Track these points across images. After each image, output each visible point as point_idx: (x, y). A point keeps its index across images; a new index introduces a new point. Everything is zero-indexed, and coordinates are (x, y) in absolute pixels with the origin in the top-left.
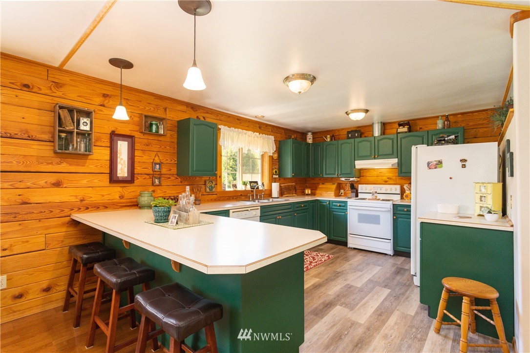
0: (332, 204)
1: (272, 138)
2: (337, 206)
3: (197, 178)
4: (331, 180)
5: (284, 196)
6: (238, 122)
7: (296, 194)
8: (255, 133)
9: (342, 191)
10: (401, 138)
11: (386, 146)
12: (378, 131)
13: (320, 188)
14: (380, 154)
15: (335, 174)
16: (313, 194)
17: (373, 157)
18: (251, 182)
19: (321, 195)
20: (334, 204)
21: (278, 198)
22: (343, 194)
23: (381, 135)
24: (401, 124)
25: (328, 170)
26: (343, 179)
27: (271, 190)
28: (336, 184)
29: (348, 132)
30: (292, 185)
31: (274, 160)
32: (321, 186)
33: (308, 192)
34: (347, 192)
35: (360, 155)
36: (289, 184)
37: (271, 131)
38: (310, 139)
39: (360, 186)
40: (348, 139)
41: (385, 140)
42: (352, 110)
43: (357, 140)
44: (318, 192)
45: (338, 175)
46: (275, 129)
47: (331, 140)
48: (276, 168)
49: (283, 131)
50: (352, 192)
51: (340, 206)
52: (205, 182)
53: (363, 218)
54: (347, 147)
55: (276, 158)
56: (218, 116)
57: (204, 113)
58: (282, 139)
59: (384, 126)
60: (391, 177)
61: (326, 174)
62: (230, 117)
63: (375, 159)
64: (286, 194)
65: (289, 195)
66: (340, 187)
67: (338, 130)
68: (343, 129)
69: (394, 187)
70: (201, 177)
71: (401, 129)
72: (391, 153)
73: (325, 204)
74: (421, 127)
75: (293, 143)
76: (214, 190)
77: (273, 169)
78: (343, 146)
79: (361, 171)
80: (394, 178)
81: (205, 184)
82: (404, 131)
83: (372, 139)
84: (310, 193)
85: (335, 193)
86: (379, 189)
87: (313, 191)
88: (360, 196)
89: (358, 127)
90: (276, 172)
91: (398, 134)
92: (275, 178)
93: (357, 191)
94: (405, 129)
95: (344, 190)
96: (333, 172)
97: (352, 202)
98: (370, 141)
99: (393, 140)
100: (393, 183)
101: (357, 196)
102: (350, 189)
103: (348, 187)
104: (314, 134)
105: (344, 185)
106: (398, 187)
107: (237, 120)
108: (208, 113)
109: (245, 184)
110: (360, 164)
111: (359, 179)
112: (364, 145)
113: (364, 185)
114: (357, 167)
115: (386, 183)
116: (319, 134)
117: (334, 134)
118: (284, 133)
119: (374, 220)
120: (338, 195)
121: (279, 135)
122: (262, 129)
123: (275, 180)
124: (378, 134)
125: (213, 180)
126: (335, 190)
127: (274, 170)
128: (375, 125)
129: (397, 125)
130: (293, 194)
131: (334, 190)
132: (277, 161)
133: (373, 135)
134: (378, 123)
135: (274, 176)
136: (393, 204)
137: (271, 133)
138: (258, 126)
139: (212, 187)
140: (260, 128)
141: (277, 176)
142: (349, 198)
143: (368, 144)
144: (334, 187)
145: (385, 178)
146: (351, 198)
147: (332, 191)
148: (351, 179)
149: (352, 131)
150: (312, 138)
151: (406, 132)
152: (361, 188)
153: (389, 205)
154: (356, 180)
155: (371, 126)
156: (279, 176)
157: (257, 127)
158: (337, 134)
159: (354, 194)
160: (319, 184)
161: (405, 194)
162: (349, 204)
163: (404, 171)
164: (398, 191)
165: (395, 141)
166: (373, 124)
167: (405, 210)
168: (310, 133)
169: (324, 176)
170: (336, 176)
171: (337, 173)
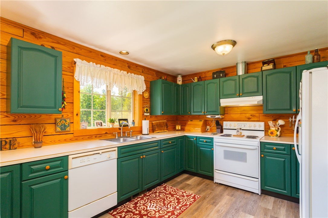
0: (199, 140)
1: (142, 78)
2: (204, 142)
3: (43, 117)
4: (198, 118)
5: (155, 132)
6: (102, 58)
7: (167, 130)
8: (122, 71)
9: (208, 127)
10: (266, 75)
11: (251, 84)
12: (242, 71)
13: (189, 124)
14: (245, 91)
15: (201, 112)
16: (182, 130)
17: (238, 95)
18: (120, 120)
19: (189, 131)
20: (200, 139)
21: (148, 134)
22: (209, 130)
23: (245, 73)
24: (264, 63)
25: (196, 108)
26: (209, 116)
27: (141, 128)
28: (203, 120)
29: (213, 73)
30: (164, 122)
31: (145, 99)
32: (189, 122)
33: (178, 128)
34: (213, 128)
35: (225, 93)
36: (161, 121)
37: (141, 71)
38: (180, 81)
39: (225, 123)
40: (213, 79)
41: (250, 78)
42: (218, 42)
43: (222, 79)
44: (186, 128)
45: (204, 112)
46: (146, 70)
47: (199, 81)
48: (147, 107)
49: (155, 73)
50: (217, 128)
51: (206, 142)
52: (55, 120)
53: (229, 155)
54: (212, 86)
55: (147, 97)
56: (74, 48)
57: (53, 42)
58: (153, 80)
59: (248, 65)
60: (254, 114)
61: (194, 112)
62: (91, 52)
63: (240, 97)
64: (157, 130)
65: (161, 131)
66: (206, 123)
67: (205, 73)
68: (209, 71)
69: (257, 124)
70: (50, 114)
71: (266, 67)
72: (256, 90)
73: (192, 139)
74: (285, 65)
75: (163, 83)
76: (68, 129)
77: (143, 108)
78: (208, 85)
79: (226, 109)
80: (257, 115)
81: (55, 123)
82: (269, 68)
83: (237, 78)
84: (180, 129)
85: (202, 129)
86: (243, 125)
87: (183, 127)
88: (225, 132)
89: (223, 69)
90: (147, 110)
91: (263, 72)
92: (147, 116)
93: (222, 127)
94: (271, 66)
95: (210, 127)
96: (200, 110)
97: (217, 139)
98: (235, 80)
99: (257, 77)
100: (256, 120)
101: (222, 132)
102: (215, 125)
103: (214, 124)
104: (183, 77)
105: (210, 122)
106: (262, 124)
107: (100, 57)
108: (58, 43)
109: (112, 121)
110: (224, 102)
111: (223, 117)
112: (229, 84)
113: (229, 122)
114: (222, 105)
115: (249, 120)
116: (187, 77)
117: (200, 76)
118: (155, 75)
119: (241, 157)
120: (204, 131)
121: (150, 76)
122: (132, 68)
123: (145, 118)
124: (242, 73)
125: (67, 118)
126: (202, 127)
127: (145, 109)
128: (239, 65)
129: (261, 64)
130: (164, 130)
131: (200, 126)
132: (149, 100)
133: (237, 75)
134: (242, 62)
135: (146, 114)
136: (260, 142)
137: (142, 74)
138: (127, 65)
139: (65, 126)
140: (129, 67)
141: (148, 114)
142: (214, 134)
143: (233, 82)
144: (201, 123)
145: (248, 115)
146: (216, 134)
147: (199, 127)
148: (217, 116)
149: (217, 72)
150: (181, 80)
151: (271, 69)
152: (226, 124)
153: (256, 143)
154: (221, 117)
155: (235, 67)
156: (150, 114)
157: (125, 66)
158: (204, 76)
159: (220, 130)
160: (187, 120)
161: (269, 131)
162: (215, 140)
163: (269, 108)
164: (263, 128)
165: (260, 79)
166: (237, 64)
167: (275, 148)
168: (180, 76)
169: (192, 114)
170: (202, 114)
171: (203, 111)
